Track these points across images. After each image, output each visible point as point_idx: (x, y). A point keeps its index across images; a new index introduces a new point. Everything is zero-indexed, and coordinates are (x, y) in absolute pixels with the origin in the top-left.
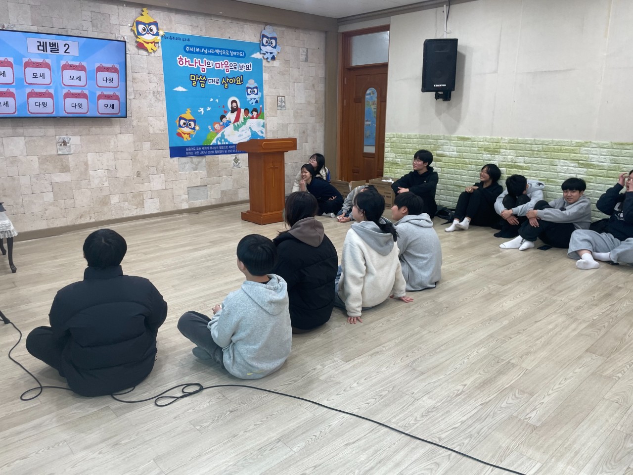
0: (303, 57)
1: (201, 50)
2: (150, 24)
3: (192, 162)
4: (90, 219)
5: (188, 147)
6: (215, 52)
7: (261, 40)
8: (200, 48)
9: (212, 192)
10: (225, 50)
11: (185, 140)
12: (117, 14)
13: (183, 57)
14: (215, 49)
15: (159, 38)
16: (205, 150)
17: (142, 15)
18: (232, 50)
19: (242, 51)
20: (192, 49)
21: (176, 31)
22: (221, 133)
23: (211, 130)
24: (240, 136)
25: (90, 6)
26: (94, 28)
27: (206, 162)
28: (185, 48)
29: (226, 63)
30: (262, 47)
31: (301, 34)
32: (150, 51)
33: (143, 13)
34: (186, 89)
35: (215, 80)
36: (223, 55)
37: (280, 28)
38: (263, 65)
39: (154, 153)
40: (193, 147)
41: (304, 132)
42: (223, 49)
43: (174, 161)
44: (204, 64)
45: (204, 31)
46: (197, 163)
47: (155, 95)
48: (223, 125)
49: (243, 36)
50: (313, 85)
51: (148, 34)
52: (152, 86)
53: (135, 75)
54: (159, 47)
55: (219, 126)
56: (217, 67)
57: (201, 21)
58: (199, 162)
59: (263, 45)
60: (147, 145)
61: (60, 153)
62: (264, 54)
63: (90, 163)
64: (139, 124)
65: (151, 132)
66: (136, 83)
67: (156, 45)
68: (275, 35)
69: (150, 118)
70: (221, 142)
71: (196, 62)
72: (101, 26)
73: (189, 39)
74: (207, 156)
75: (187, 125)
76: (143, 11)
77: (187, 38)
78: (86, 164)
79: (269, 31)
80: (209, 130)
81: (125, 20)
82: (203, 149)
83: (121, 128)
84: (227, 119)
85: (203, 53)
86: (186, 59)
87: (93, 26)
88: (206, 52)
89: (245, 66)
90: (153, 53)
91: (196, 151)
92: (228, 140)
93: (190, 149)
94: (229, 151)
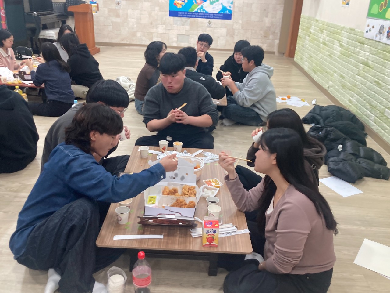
3: (182, 20)
4: (127, 42)
9: (192, 40)
11: (178, 7)
16: (190, 15)
23: (195, 3)
24: (214, 8)
27: (190, 21)
39: (160, 13)
40: (183, 12)
43: (171, 19)
48: (203, 1)
58: (186, 21)
60: (157, 8)
61: (116, 8)
63: (129, 14)
65: (160, 2)
70: (200, 10)
74: (191, 18)
78: (127, 14)
80: (193, 3)
82: (189, 13)
91: (184, 14)
92: (205, 10)
93: (180, 13)
94: (205, 17)
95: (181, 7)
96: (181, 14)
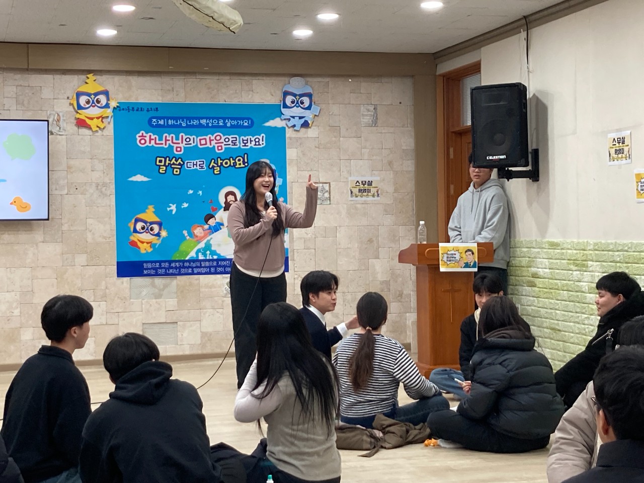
0: (367, 120)
1: (177, 122)
2: (96, 94)
3: (153, 285)
5: (147, 262)
6: (200, 123)
7: (282, 99)
8: (176, 119)
9: (185, 335)
10: (218, 119)
11: (143, 251)
12: (52, 85)
13: (147, 133)
14: (199, 119)
15: (109, 112)
16: (176, 268)
17: (87, 83)
18: (228, 118)
19: (248, 119)
20: (161, 122)
21: (137, 99)
22: (205, 241)
23: (188, 237)
25: (16, 80)
26: (18, 106)
27: (178, 285)
28: (150, 121)
29: (218, 138)
30: (283, 110)
31: (364, 85)
32: (95, 129)
33: (87, 81)
34: (148, 178)
35: (198, 163)
36: (213, 127)
37: (320, 79)
38: (287, 136)
39: (91, 270)
40: (155, 262)
41: (370, 241)
42: (213, 118)
43: (123, 283)
44: (180, 141)
45: (183, 95)
46: (162, 287)
47: (99, 187)
48: (210, 228)
49: (250, 96)
50: (390, 163)
51: (94, 106)
52: (96, 176)
53: (72, 162)
54: (109, 123)
55: (201, 230)
56: (201, 145)
57: (178, 82)
58: (166, 286)
59: (285, 106)
60: (81, 259)
62: (289, 120)
64: (72, 229)
65: (89, 240)
66: (72, 173)
67: (103, 120)
68: (308, 90)
69: (89, 221)
70: (205, 255)
71: (168, 138)
72: (29, 103)
73: (157, 109)
74: (178, 277)
75: (147, 229)
76: (88, 78)
77: (154, 107)
79: (296, 85)
80: (184, 238)
81: (63, 92)
82: (173, 265)
83: (44, 234)
84: (217, 221)
85: (180, 126)
86: (150, 136)
87: (17, 103)
88: (184, 125)
89: (253, 139)
90: (100, 131)
91: (161, 268)
92: (218, 252)
93: (150, 266)
94: (219, 269)
95: (150, 250)
96: (152, 268)
